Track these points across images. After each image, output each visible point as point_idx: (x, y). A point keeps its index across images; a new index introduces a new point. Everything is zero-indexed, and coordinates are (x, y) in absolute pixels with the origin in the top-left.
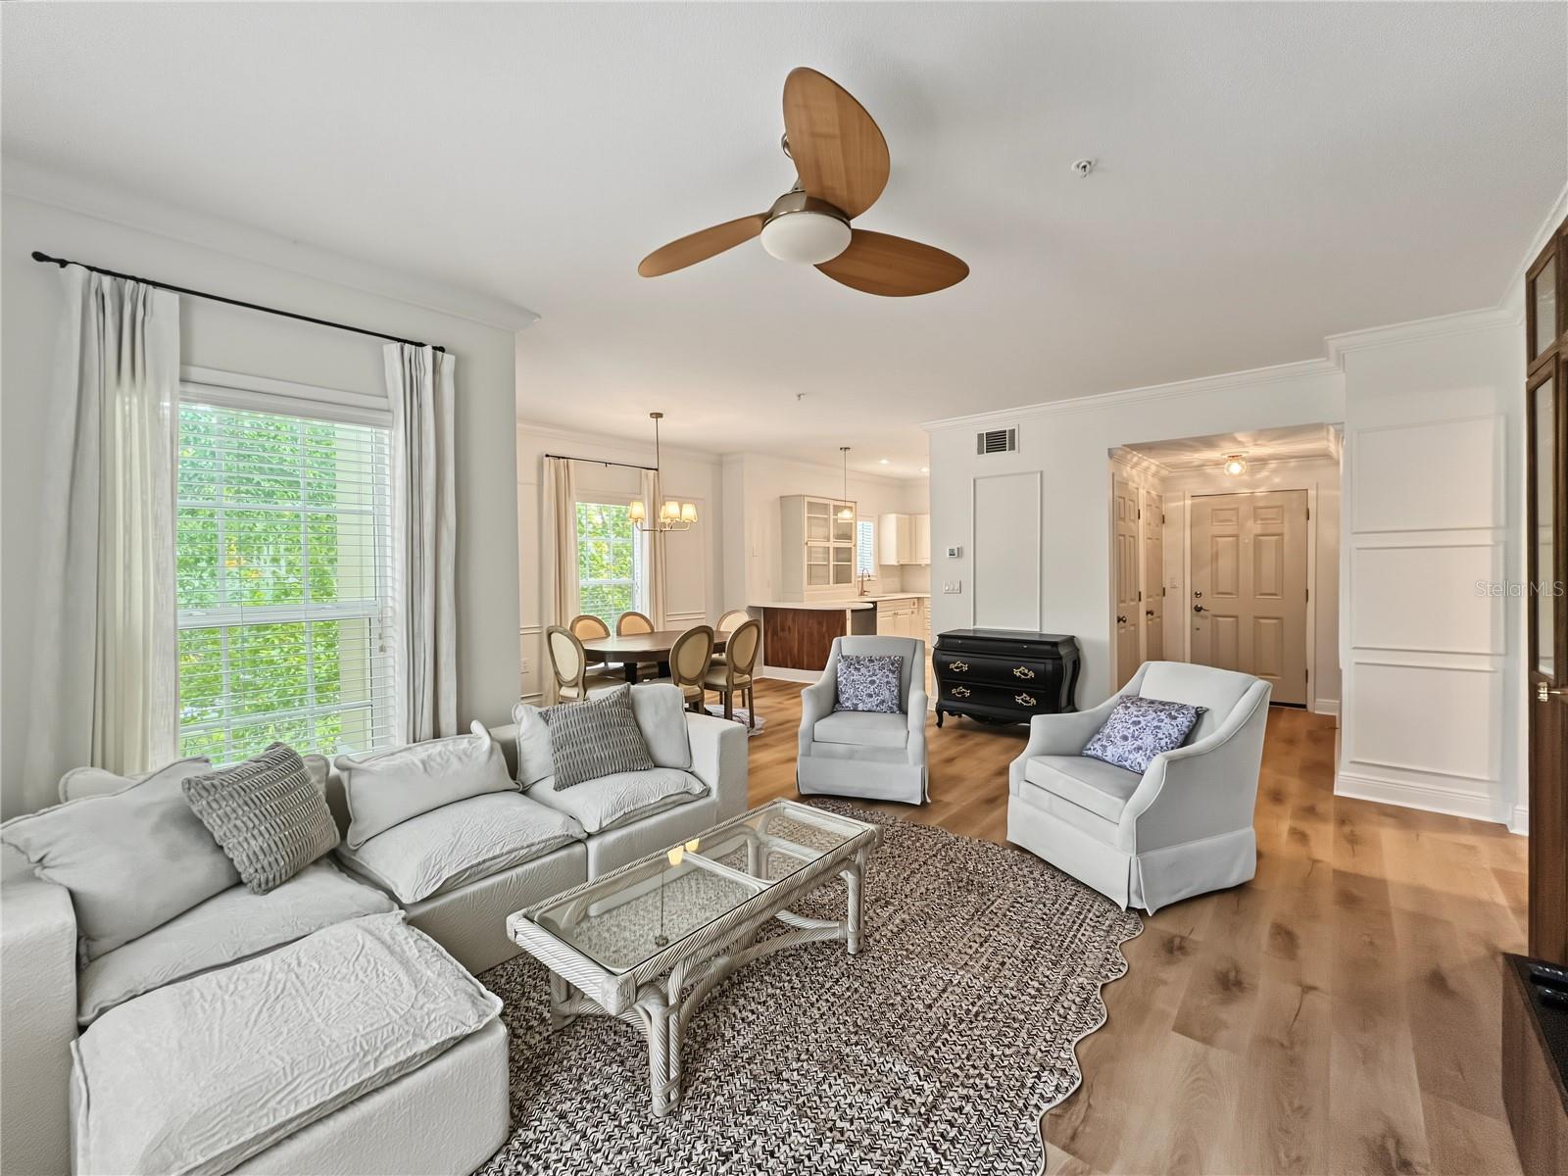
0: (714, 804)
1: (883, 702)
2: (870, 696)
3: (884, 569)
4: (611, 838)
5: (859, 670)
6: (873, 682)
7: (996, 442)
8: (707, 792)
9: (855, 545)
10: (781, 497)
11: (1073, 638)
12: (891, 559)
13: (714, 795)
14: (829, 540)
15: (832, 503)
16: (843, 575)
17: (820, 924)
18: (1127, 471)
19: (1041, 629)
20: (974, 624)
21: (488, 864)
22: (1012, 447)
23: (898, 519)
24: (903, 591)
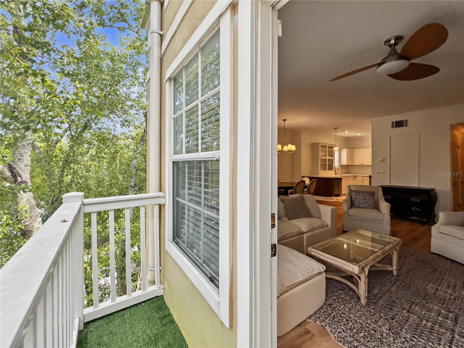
0: (329, 229)
1: (369, 205)
2: (365, 203)
3: (342, 166)
4: (309, 234)
5: (360, 195)
6: (365, 199)
7: (399, 124)
8: (328, 225)
9: (334, 158)
10: (312, 144)
11: (434, 189)
12: (344, 162)
13: (330, 226)
14: (326, 157)
15: (328, 145)
16: (331, 167)
17: (383, 265)
18: (456, 133)
19: (419, 186)
20: (390, 184)
21: (286, 236)
22: (406, 125)
23: (347, 150)
24: (347, 173)
